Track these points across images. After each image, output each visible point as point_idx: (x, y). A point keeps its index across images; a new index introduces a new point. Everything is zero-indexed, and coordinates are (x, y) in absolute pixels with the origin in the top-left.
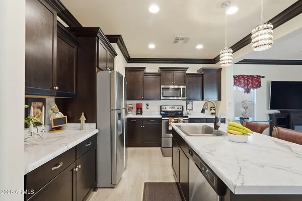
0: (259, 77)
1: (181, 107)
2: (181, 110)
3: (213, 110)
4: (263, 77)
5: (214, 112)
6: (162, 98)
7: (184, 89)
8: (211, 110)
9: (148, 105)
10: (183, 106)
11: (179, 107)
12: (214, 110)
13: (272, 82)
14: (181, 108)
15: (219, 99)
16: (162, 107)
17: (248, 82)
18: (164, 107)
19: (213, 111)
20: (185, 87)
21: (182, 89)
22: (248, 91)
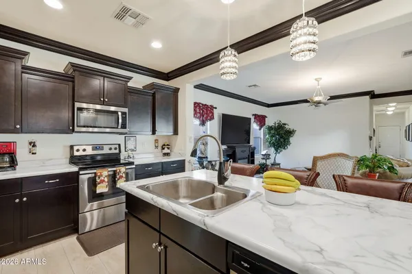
0: (212, 108)
1: (117, 146)
2: (117, 151)
3: (166, 149)
4: (216, 108)
5: (168, 151)
6: (76, 129)
7: (124, 113)
8: (163, 149)
9: (33, 144)
10: (119, 145)
11: (113, 147)
12: (168, 148)
13: (223, 114)
14: (116, 149)
15: (176, 132)
16: (75, 148)
17: (203, 111)
18: (81, 148)
19: (166, 151)
20: (126, 110)
21: (120, 114)
22: (203, 123)
